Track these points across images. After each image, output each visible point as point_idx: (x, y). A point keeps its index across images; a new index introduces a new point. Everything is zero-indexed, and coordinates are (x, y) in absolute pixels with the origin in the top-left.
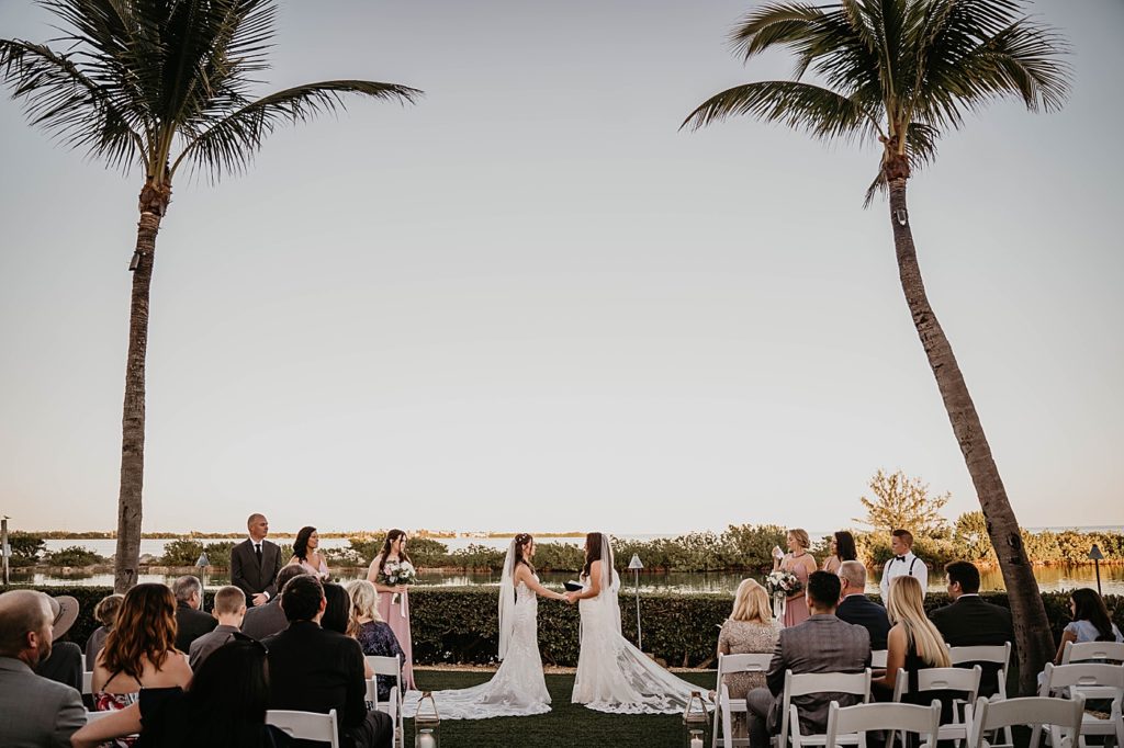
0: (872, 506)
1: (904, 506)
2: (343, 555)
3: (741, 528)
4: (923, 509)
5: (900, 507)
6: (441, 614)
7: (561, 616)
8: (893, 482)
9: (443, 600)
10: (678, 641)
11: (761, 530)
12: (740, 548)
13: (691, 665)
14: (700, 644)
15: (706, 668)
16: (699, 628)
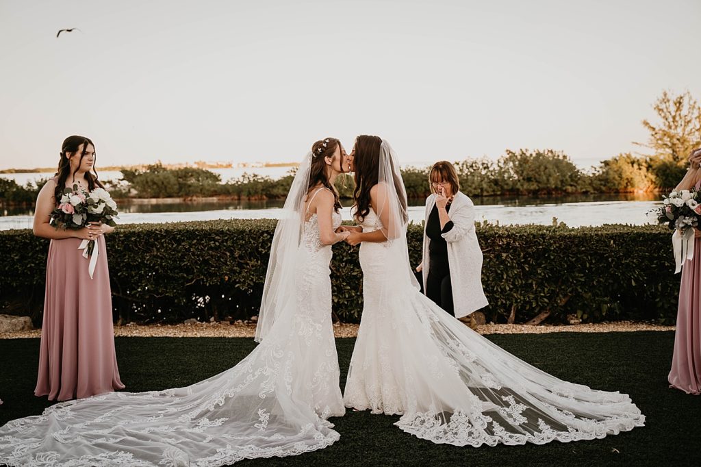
0: (654, 129)
1: (688, 129)
2: (115, 186)
3: (518, 153)
5: (684, 130)
6: (181, 259)
7: (345, 259)
8: (679, 103)
9: (183, 241)
10: (503, 290)
11: (539, 154)
12: (516, 172)
13: (519, 320)
14: (533, 294)
15: (541, 324)
16: (532, 273)
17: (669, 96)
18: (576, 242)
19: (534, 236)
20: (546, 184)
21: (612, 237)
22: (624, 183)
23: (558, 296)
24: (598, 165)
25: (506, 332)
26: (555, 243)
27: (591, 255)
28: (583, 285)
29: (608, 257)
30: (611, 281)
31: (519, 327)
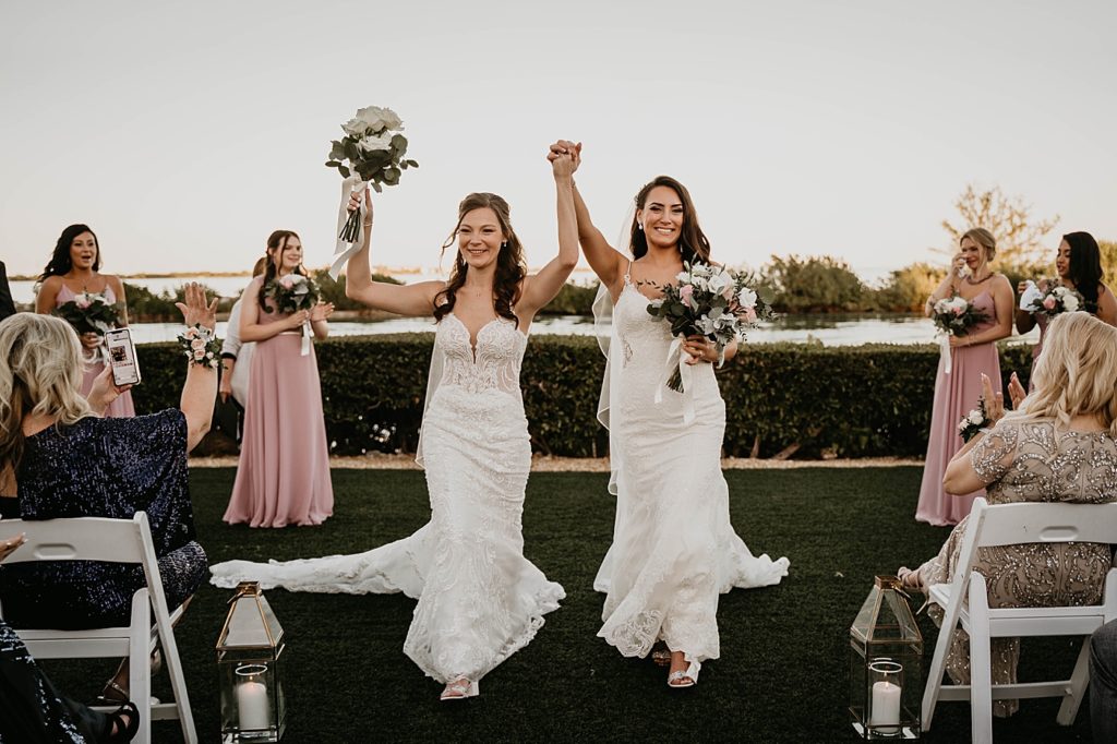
0: (955, 232)
3: (786, 261)
4: (1021, 237)
6: (364, 377)
7: (558, 379)
8: (987, 200)
9: (366, 355)
10: (745, 418)
11: (812, 262)
12: (784, 284)
13: (764, 454)
14: (780, 422)
15: (788, 459)
16: (780, 399)
17: (974, 191)
18: (831, 361)
19: (782, 355)
20: (821, 299)
21: (873, 356)
22: (918, 299)
23: (809, 425)
24: (887, 276)
25: (747, 466)
26: (806, 363)
27: (848, 378)
28: (838, 412)
29: (866, 381)
30: (870, 409)
31: (763, 462)
